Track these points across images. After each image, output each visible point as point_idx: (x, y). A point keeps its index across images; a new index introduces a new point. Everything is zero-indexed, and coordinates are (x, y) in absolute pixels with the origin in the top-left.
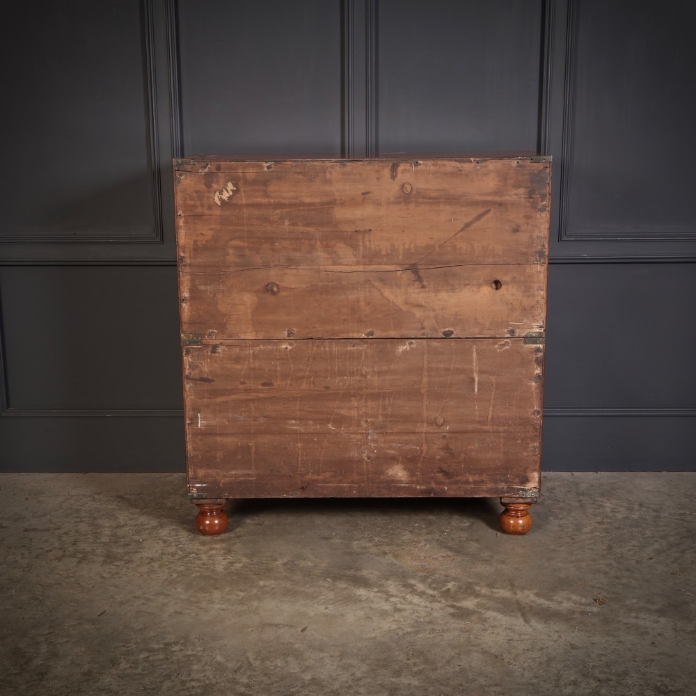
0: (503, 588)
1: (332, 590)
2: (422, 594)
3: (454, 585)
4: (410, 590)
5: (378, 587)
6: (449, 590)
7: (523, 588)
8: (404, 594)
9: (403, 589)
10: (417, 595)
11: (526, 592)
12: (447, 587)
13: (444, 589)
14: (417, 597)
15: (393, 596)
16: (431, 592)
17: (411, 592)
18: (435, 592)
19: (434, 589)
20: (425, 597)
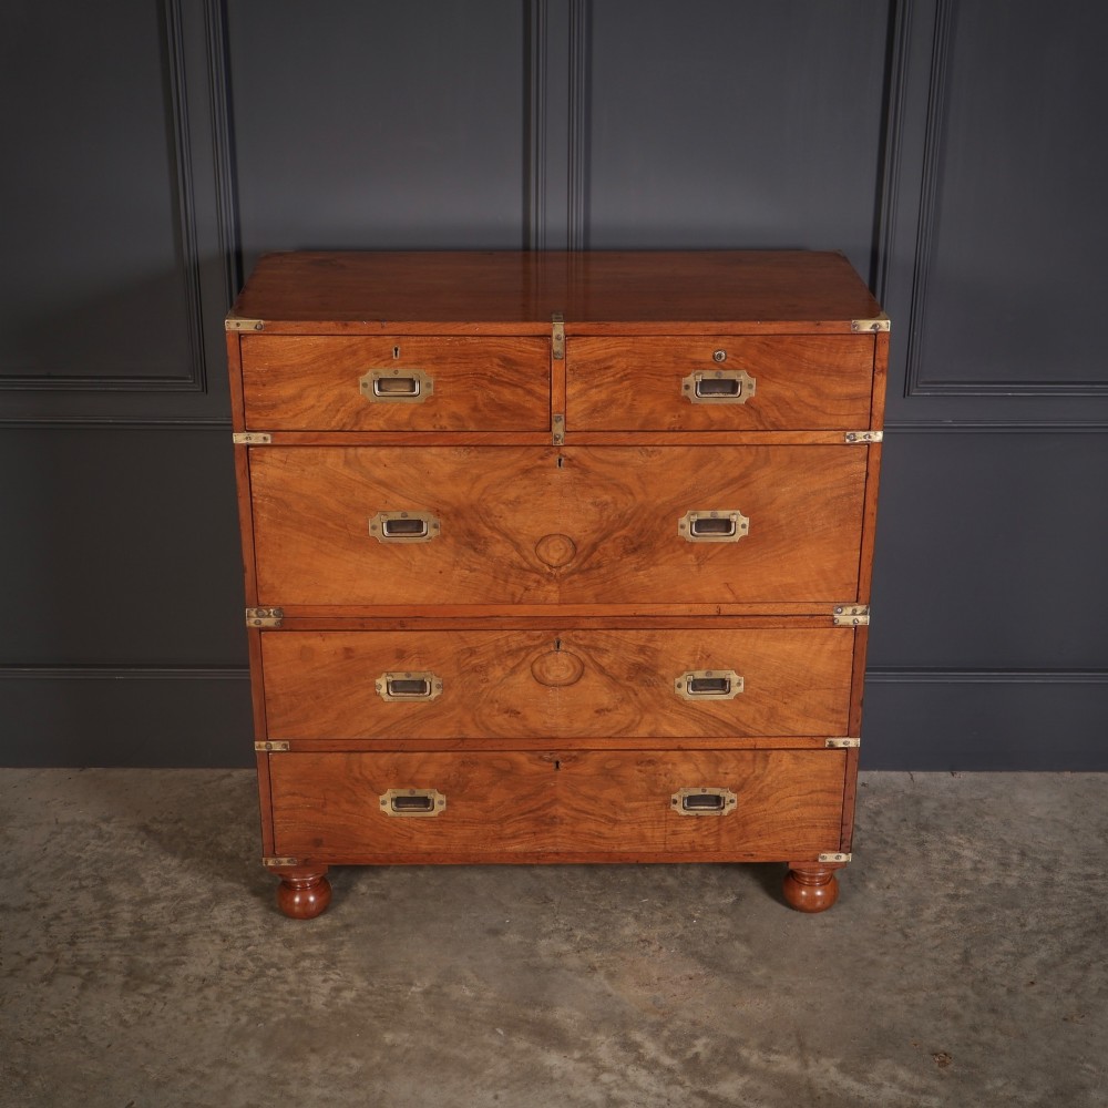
0: (787, 1053)
1: (504, 1055)
2: (651, 1066)
3: (706, 1045)
4: (634, 1054)
5: (581, 1049)
6: (697, 1055)
7: (819, 1053)
8: (623, 1065)
9: (621, 1054)
10: (644, 1067)
11: (823, 1061)
12: (695, 1050)
13: (689, 1054)
14: (644, 1072)
15: (604, 1070)
16: (667, 1061)
17: (634, 1062)
18: (675, 1062)
19: (673, 1054)
20: (657, 1072)
